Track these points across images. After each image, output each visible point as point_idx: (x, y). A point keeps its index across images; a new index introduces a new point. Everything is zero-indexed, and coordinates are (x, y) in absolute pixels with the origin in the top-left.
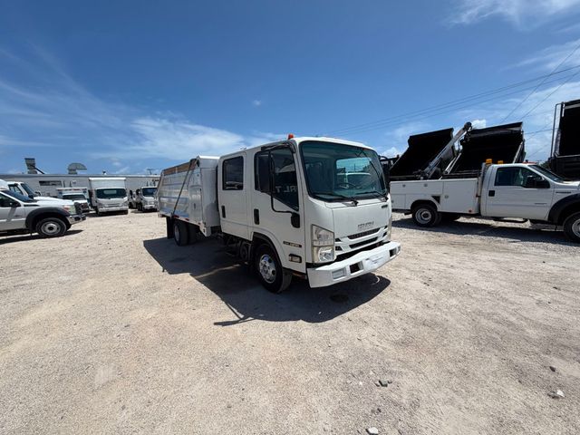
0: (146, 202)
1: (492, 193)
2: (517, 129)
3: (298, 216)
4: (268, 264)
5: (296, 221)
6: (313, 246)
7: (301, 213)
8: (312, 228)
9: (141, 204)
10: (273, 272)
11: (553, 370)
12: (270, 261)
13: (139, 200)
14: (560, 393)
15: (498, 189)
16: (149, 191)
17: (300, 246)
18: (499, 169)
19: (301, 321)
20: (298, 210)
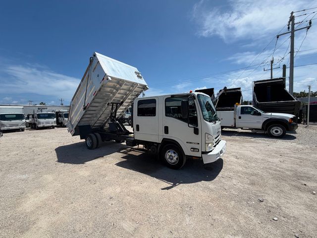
0: (39, 123)
1: (240, 118)
2: (239, 90)
3: (198, 129)
4: (173, 155)
5: (196, 132)
6: (206, 143)
7: (199, 127)
8: (205, 135)
9: (35, 124)
10: (177, 159)
11: (305, 185)
12: (174, 153)
13: (33, 122)
14: (314, 192)
15: (242, 116)
16: (41, 115)
17: (198, 144)
18: (242, 107)
19: (203, 182)
20: (197, 126)
